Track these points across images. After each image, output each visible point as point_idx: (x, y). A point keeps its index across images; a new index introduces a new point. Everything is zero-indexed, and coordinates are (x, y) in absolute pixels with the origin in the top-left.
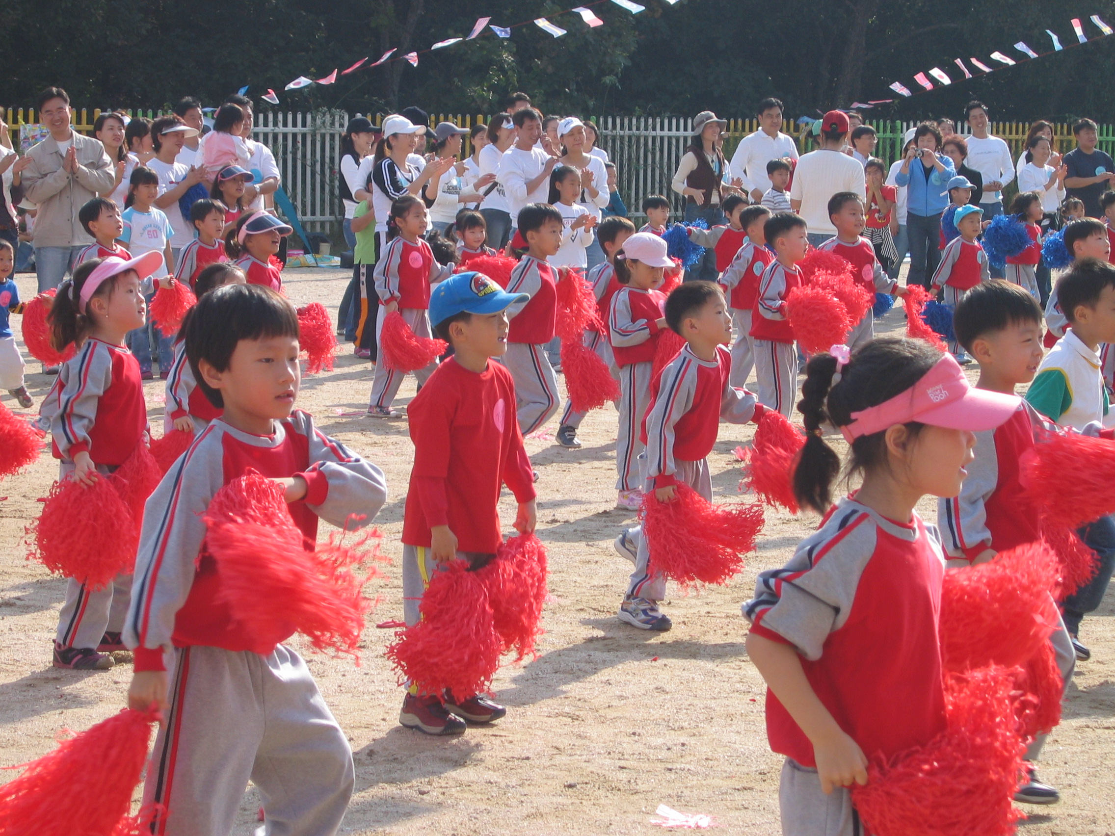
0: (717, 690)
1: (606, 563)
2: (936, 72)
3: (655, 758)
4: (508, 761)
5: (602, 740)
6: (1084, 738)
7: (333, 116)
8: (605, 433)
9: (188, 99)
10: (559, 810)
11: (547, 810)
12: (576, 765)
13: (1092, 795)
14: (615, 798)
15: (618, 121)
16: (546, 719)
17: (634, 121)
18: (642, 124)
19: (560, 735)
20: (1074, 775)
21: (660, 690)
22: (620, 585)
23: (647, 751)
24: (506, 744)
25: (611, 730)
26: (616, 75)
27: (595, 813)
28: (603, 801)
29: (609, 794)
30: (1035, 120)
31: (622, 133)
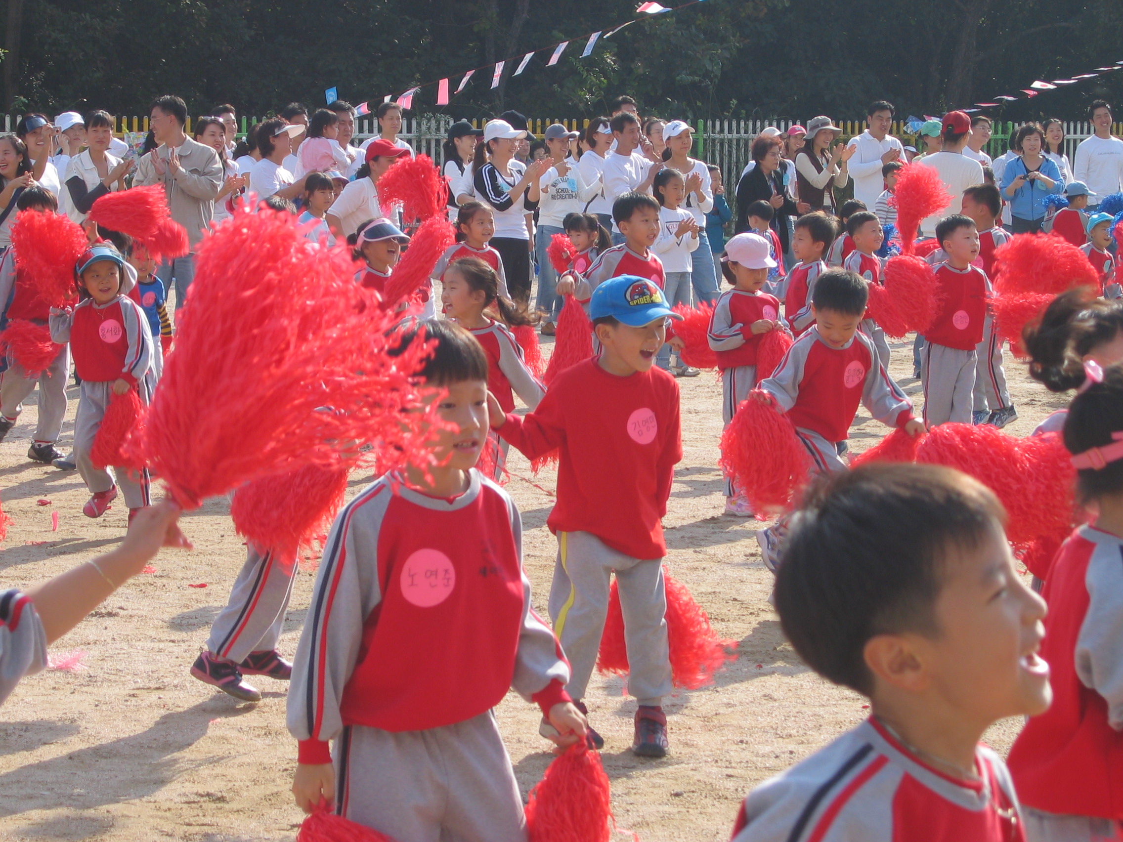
0: (825, 698)
1: (713, 569)
3: (762, 766)
5: (709, 748)
7: (438, 122)
8: (713, 439)
9: (295, 105)
10: (665, 819)
11: (653, 819)
12: (682, 774)
14: (722, 806)
15: (726, 124)
17: (742, 124)
21: (768, 697)
22: (728, 591)
23: (755, 759)
25: (719, 738)
27: (702, 821)
28: (710, 810)
29: (716, 803)
31: (730, 136)
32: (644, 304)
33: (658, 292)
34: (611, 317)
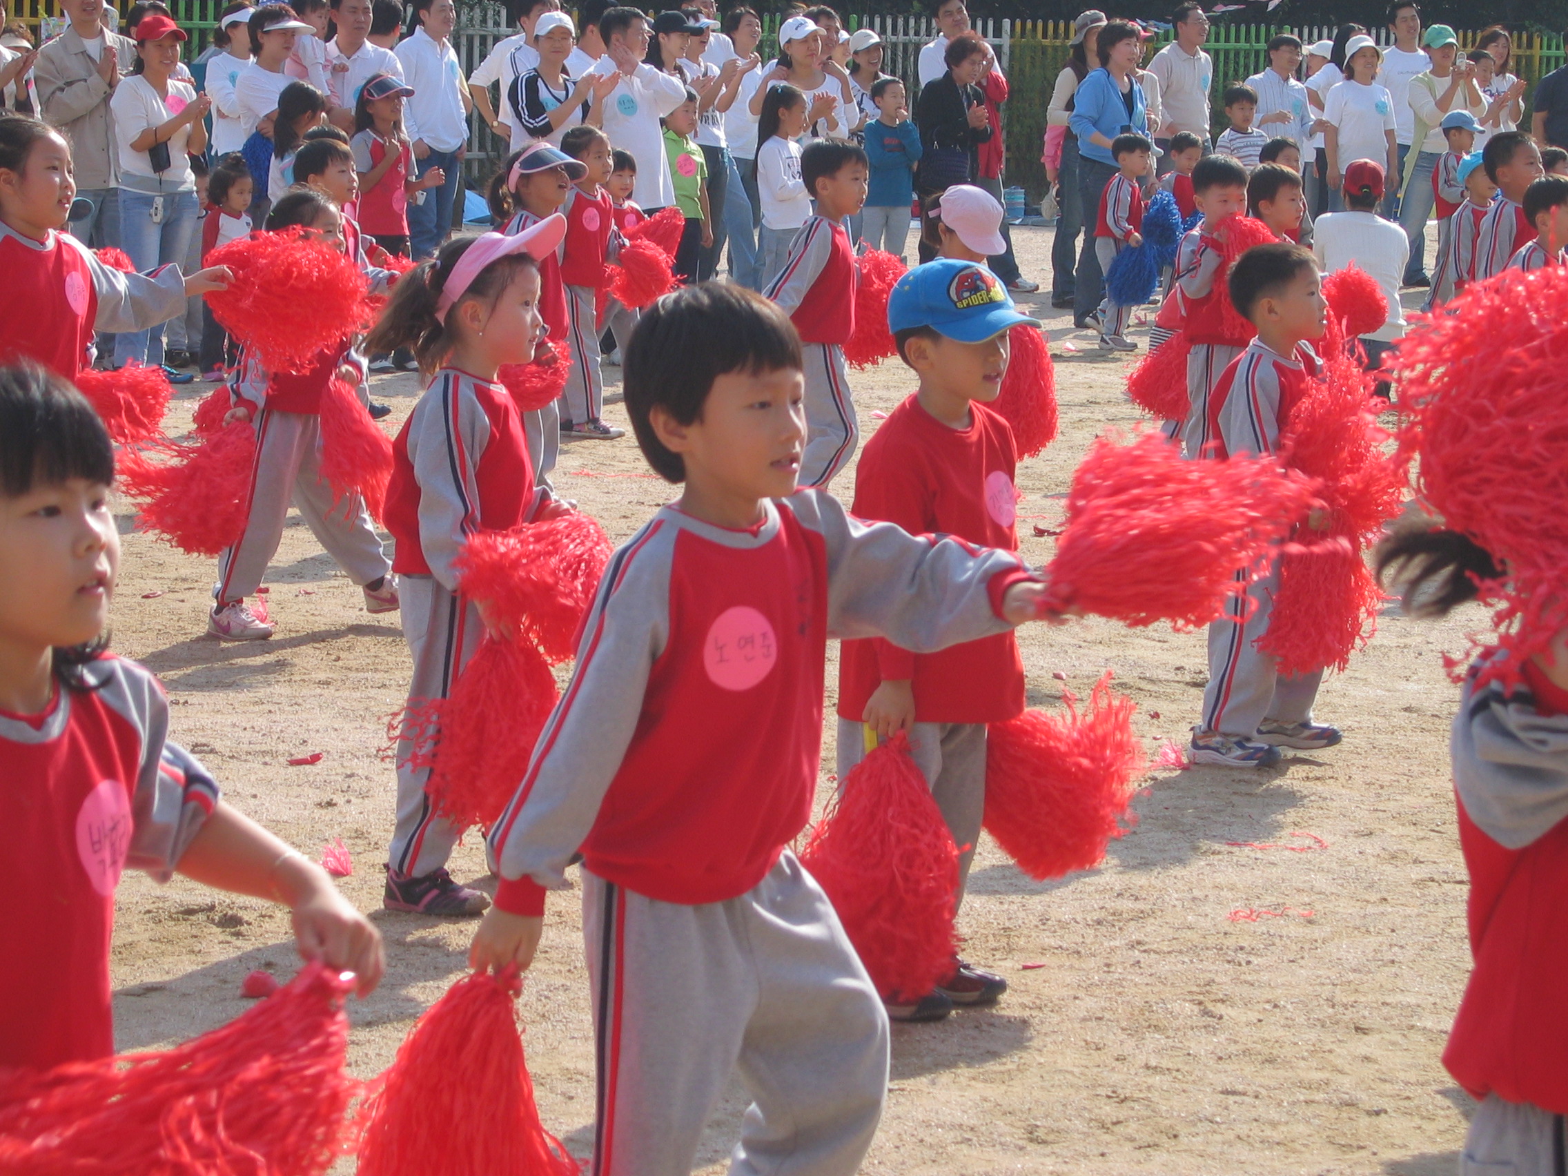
6: (1424, 895)
7: (484, 11)
13: (1421, 976)
15: (889, 22)
17: (912, 22)
18: (923, 26)
20: (1402, 947)
30: (1484, 25)
31: (894, 39)
32: (979, 304)
33: (996, 285)
34: (926, 327)
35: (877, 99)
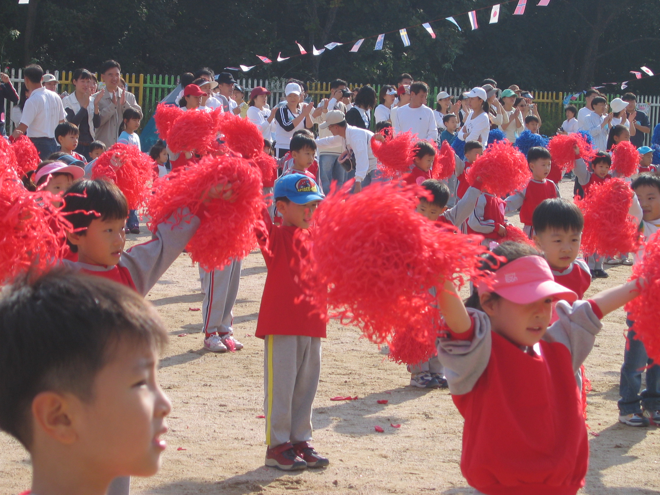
2: (644, 69)
4: (422, 490)
7: (281, 82)
16: (442, 464)
19: (452, 475)
24: (419, 479)
26: (451, 63)
32: (306, 191)
33: (315, 186)
34: (285, 197)
35: (445, 123)
